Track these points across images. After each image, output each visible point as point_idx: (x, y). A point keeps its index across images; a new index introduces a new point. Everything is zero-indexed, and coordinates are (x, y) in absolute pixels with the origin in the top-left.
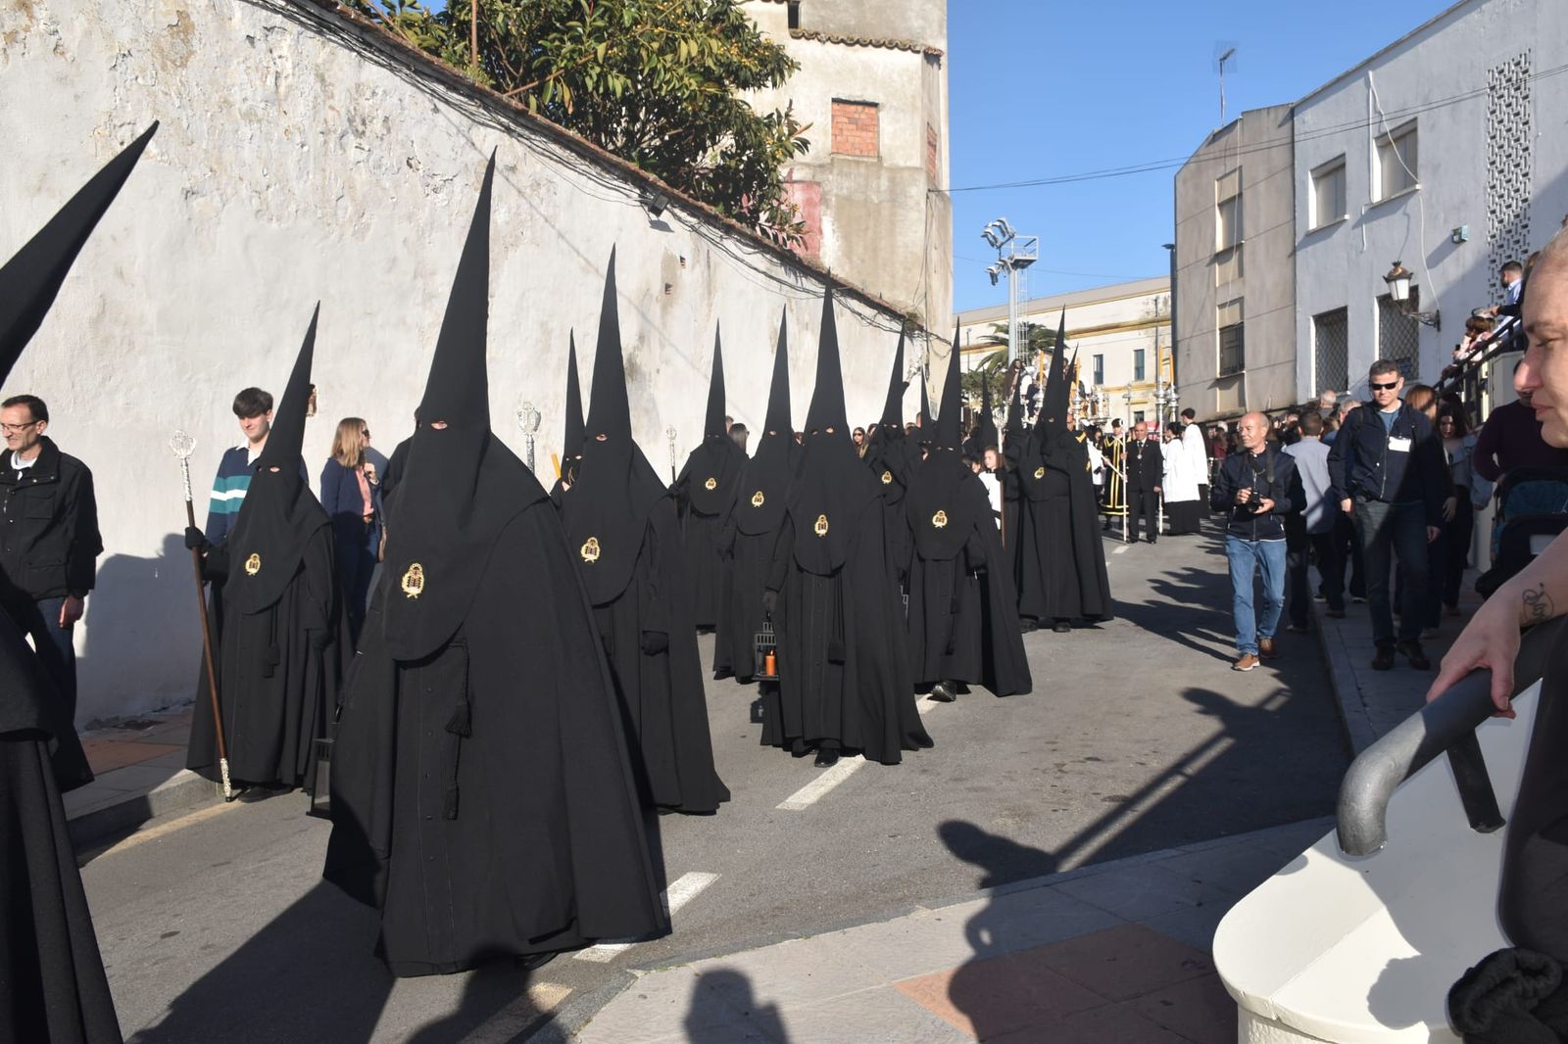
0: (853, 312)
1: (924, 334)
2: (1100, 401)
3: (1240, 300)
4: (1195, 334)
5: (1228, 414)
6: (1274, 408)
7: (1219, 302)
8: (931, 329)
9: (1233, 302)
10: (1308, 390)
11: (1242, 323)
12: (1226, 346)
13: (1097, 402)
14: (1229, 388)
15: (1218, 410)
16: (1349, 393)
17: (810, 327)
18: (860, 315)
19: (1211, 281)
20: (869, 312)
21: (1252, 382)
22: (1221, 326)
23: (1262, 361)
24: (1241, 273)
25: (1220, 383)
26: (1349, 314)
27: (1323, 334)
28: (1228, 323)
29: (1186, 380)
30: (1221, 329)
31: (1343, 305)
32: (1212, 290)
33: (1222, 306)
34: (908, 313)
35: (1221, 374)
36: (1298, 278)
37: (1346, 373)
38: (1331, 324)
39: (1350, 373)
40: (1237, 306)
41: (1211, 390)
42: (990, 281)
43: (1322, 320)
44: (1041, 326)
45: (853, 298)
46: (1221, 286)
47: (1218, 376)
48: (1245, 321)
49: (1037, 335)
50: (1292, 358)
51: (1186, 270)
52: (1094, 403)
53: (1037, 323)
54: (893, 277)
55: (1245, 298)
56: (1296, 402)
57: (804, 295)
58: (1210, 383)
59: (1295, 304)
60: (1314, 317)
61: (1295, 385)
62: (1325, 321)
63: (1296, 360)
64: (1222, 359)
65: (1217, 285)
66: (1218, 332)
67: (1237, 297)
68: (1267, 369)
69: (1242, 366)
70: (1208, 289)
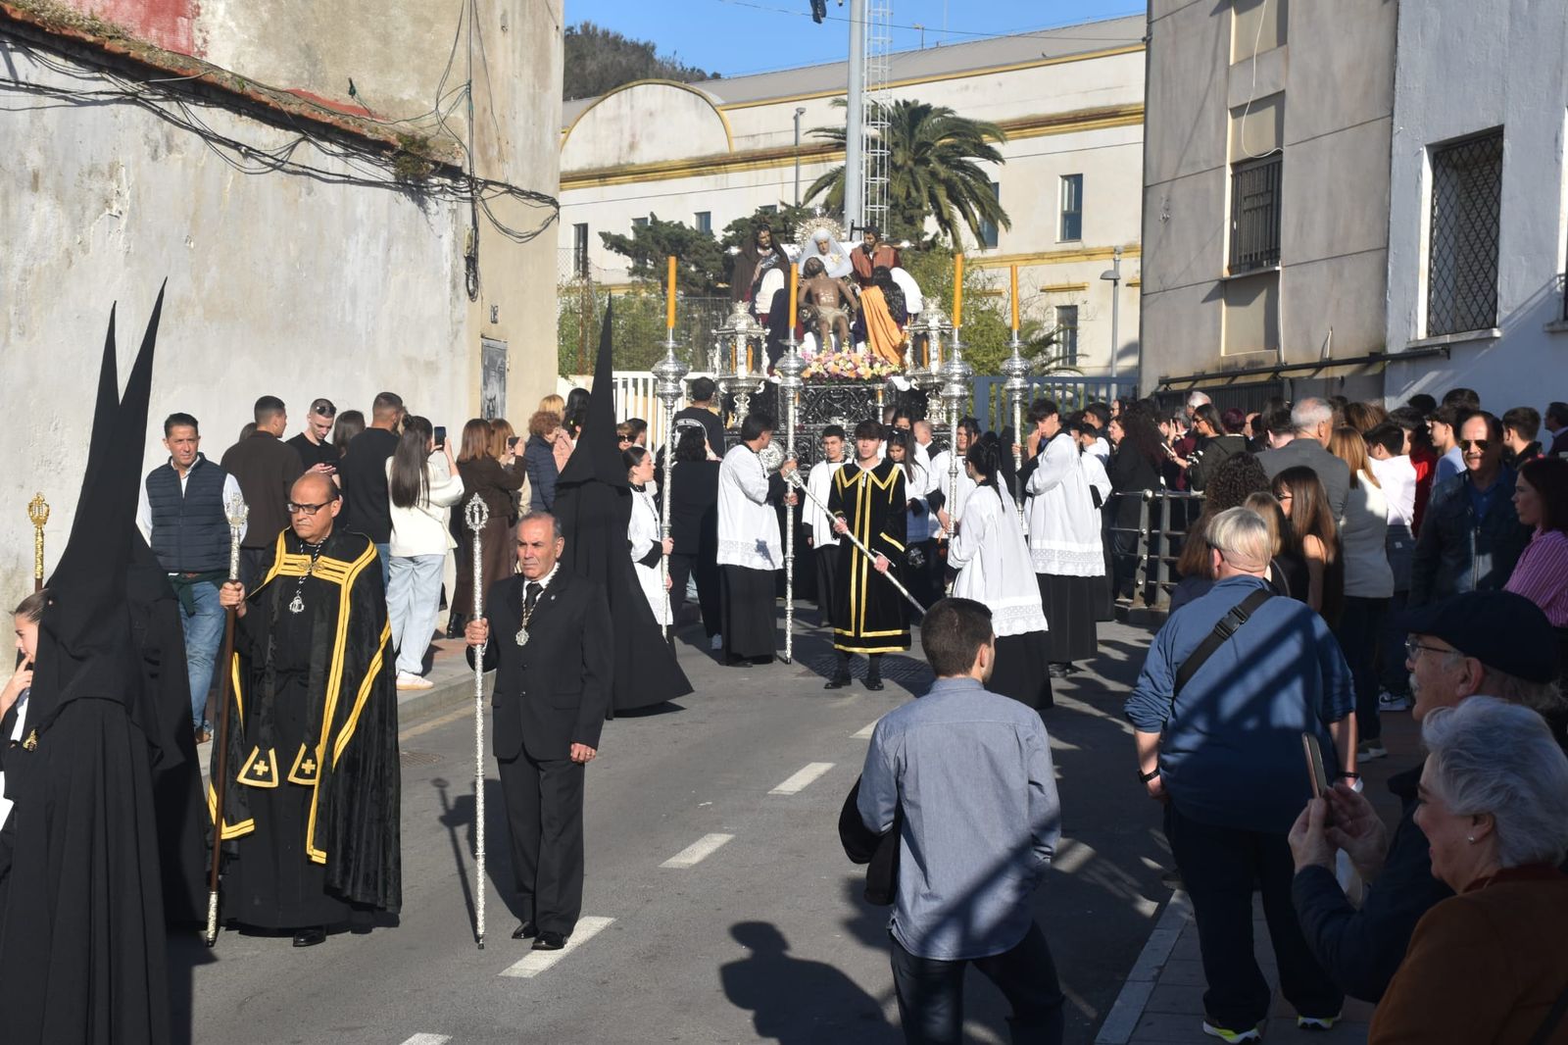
0: (207, 136)
1: (462, 184)
2: (934, 334)
3: (1278, 99)
4: (1182, 173)
5: (1242, 364)
6: (1337, 357)
7: (1232, 104)
8: (488, 165)
9: (1258, 105)
10: (1410, 320)
11: (1279, 153)
12: (1246, 205)
13: (925, 337)
14: (1246, 302)
15: (1223, 354)
16: (1497, 333)
17: (47, 182)
18: (236, 146)
19: (1220, 52)
20: (268, 137)
21: (1294, 292)
22: (1234, 161)
23: (1317, 245)
24: (1282, 38)
25: (1232, 290)
26: (1507, 144)
27: (1448, 190)
28: (1249, 153)
29: (1161, 278)
30: (1235, 165)
31: (1493, 123)
32: (1220, 73)
33: (1237, 112)
34: (401, 137)
35: (1230, 268)
36: (1401, 53)
37: (1493, 286)
38: (1465, 165)
39: (1502, 286)
40: (1271, 111)
41: (1211, 303)
42: (811, 11)
43: (1444, 155)
44: (944, 110)
45: (211, 102)
46: (1239, 63)
47: (1226, 274)
48: (1286, 150)
49: (938, 133)
50: (1379, 243)
51: (1169, 19)
52: (921, 339)
53: (936, 104)
54: (385, 39)
55: (1287, 93)
56: (1384, 347)
57: (28, 99)
58: (1208, 288)
59: (1392, 115)
60: (1429, 147)
61: (1383, 307)
62: (1455, 157)
63: (1387, 248)
64: (1234, 233)
65: (1232, 62)
66: (1229, 171)
67: (1271, 91)
68: (1324, 265)
69: (1274, 254)
70: (1213, 70)
